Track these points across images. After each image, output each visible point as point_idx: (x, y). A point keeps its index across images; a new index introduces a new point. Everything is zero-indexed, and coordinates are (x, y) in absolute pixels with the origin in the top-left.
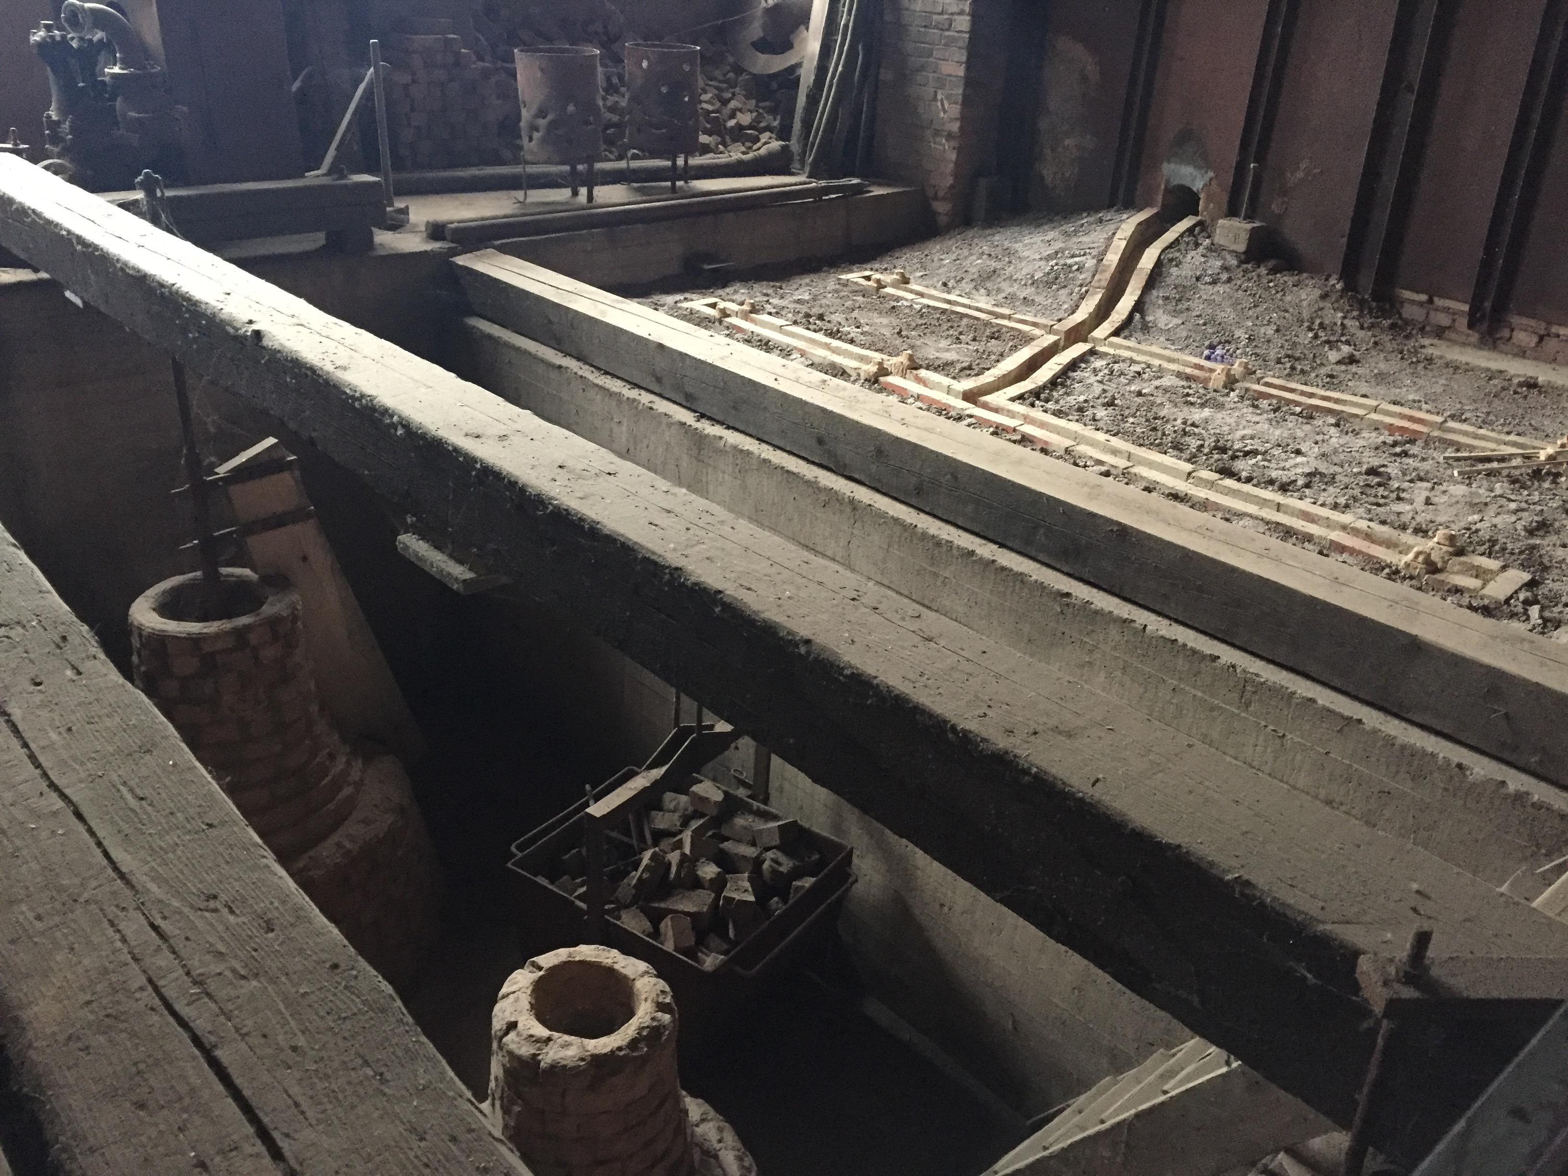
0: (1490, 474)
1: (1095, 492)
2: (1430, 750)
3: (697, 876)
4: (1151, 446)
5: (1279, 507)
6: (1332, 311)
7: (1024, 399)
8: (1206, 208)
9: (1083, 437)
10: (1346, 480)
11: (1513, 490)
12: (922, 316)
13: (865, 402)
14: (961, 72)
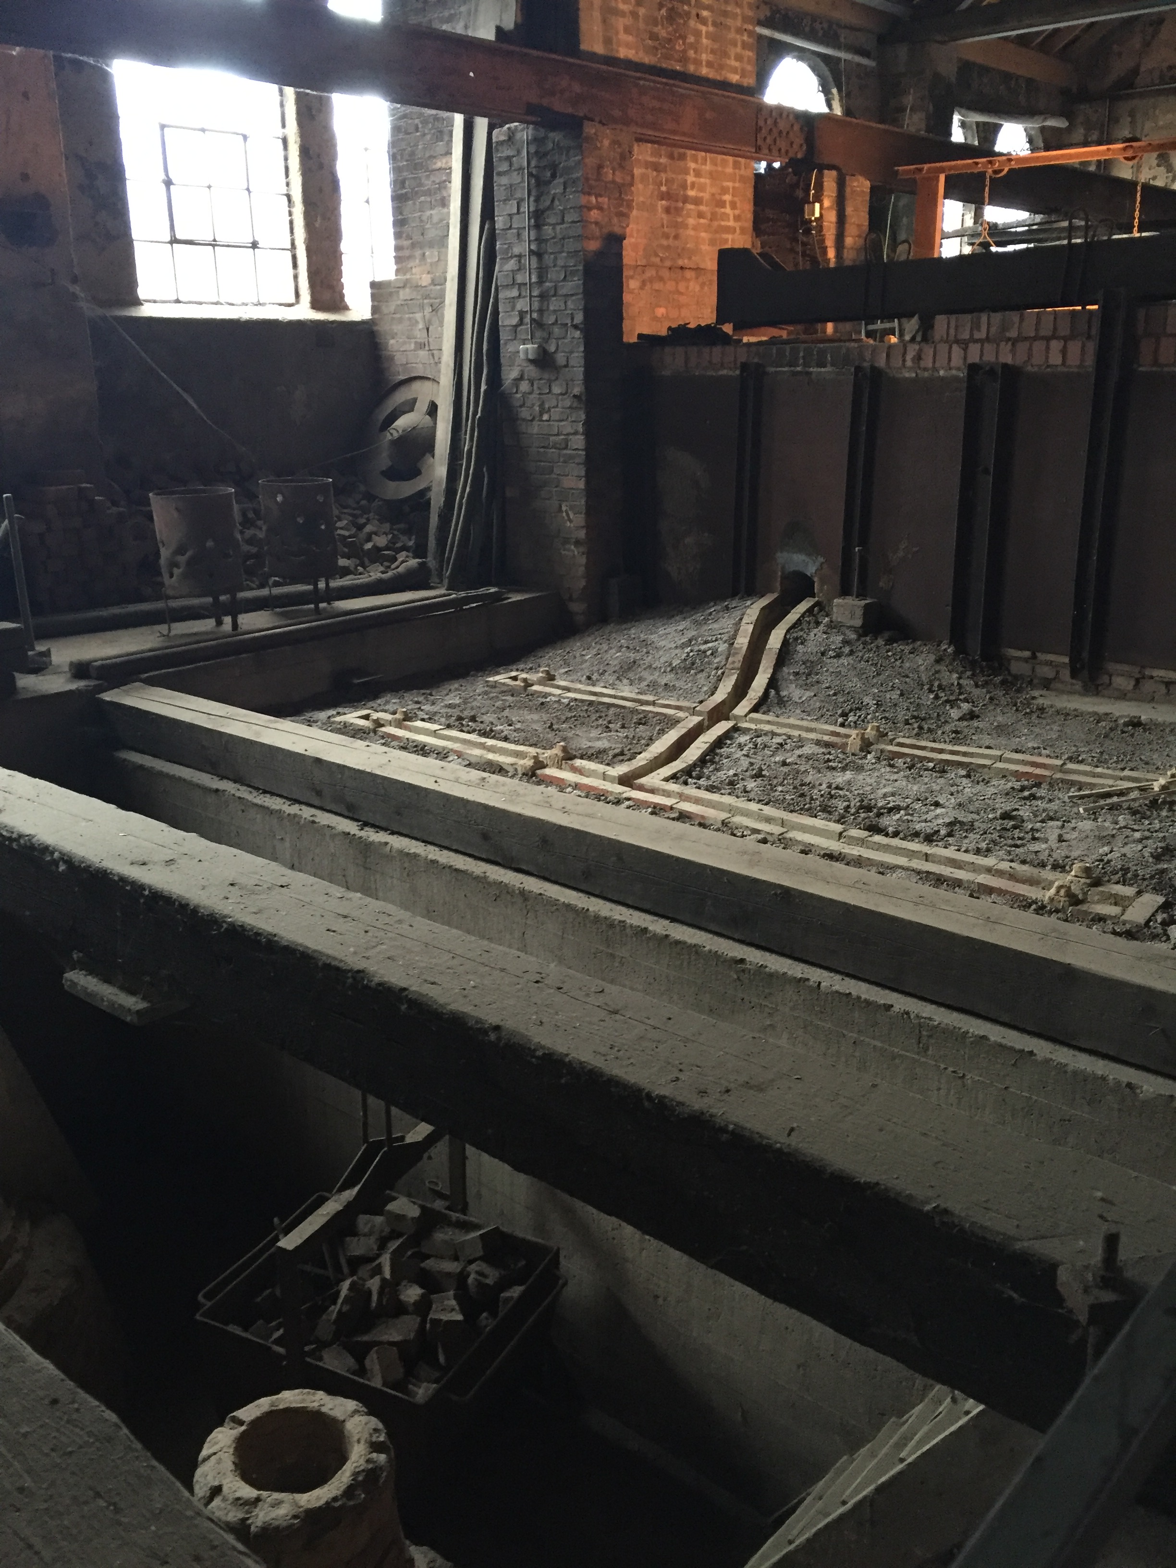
0: (1112, 808)
1: (755, 859)
2: (1100, 1073)
3: (400, 1301)
4: (802, 811)
5: (927, 857)
6: (948, 673)
7: (677, 778)
8: (821, 590)
9: (737, 808)
10: (984, 826)
11: (1135, 821)
12: (570, 709)
13: (525, 795)
14: (581, 485)
